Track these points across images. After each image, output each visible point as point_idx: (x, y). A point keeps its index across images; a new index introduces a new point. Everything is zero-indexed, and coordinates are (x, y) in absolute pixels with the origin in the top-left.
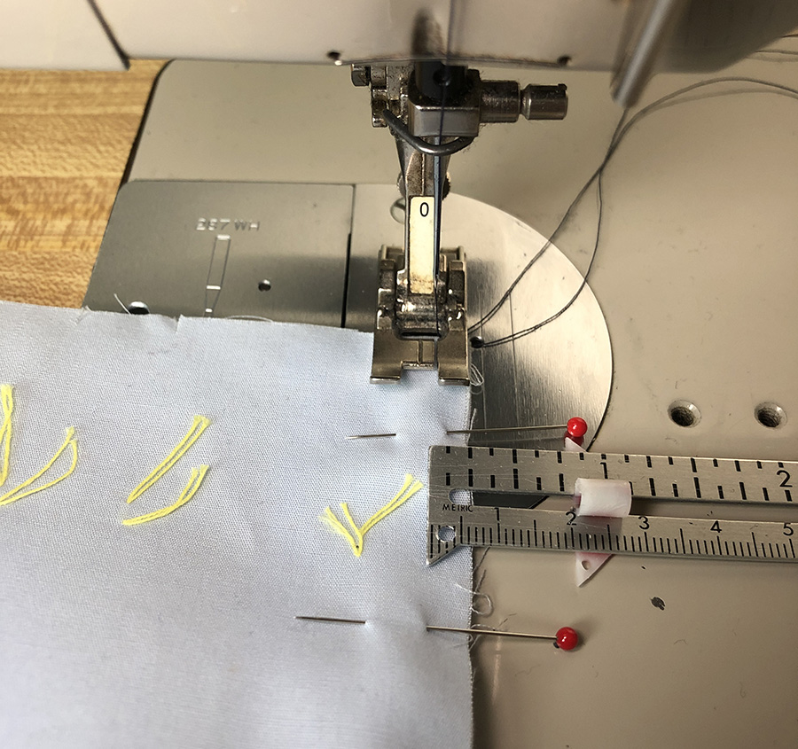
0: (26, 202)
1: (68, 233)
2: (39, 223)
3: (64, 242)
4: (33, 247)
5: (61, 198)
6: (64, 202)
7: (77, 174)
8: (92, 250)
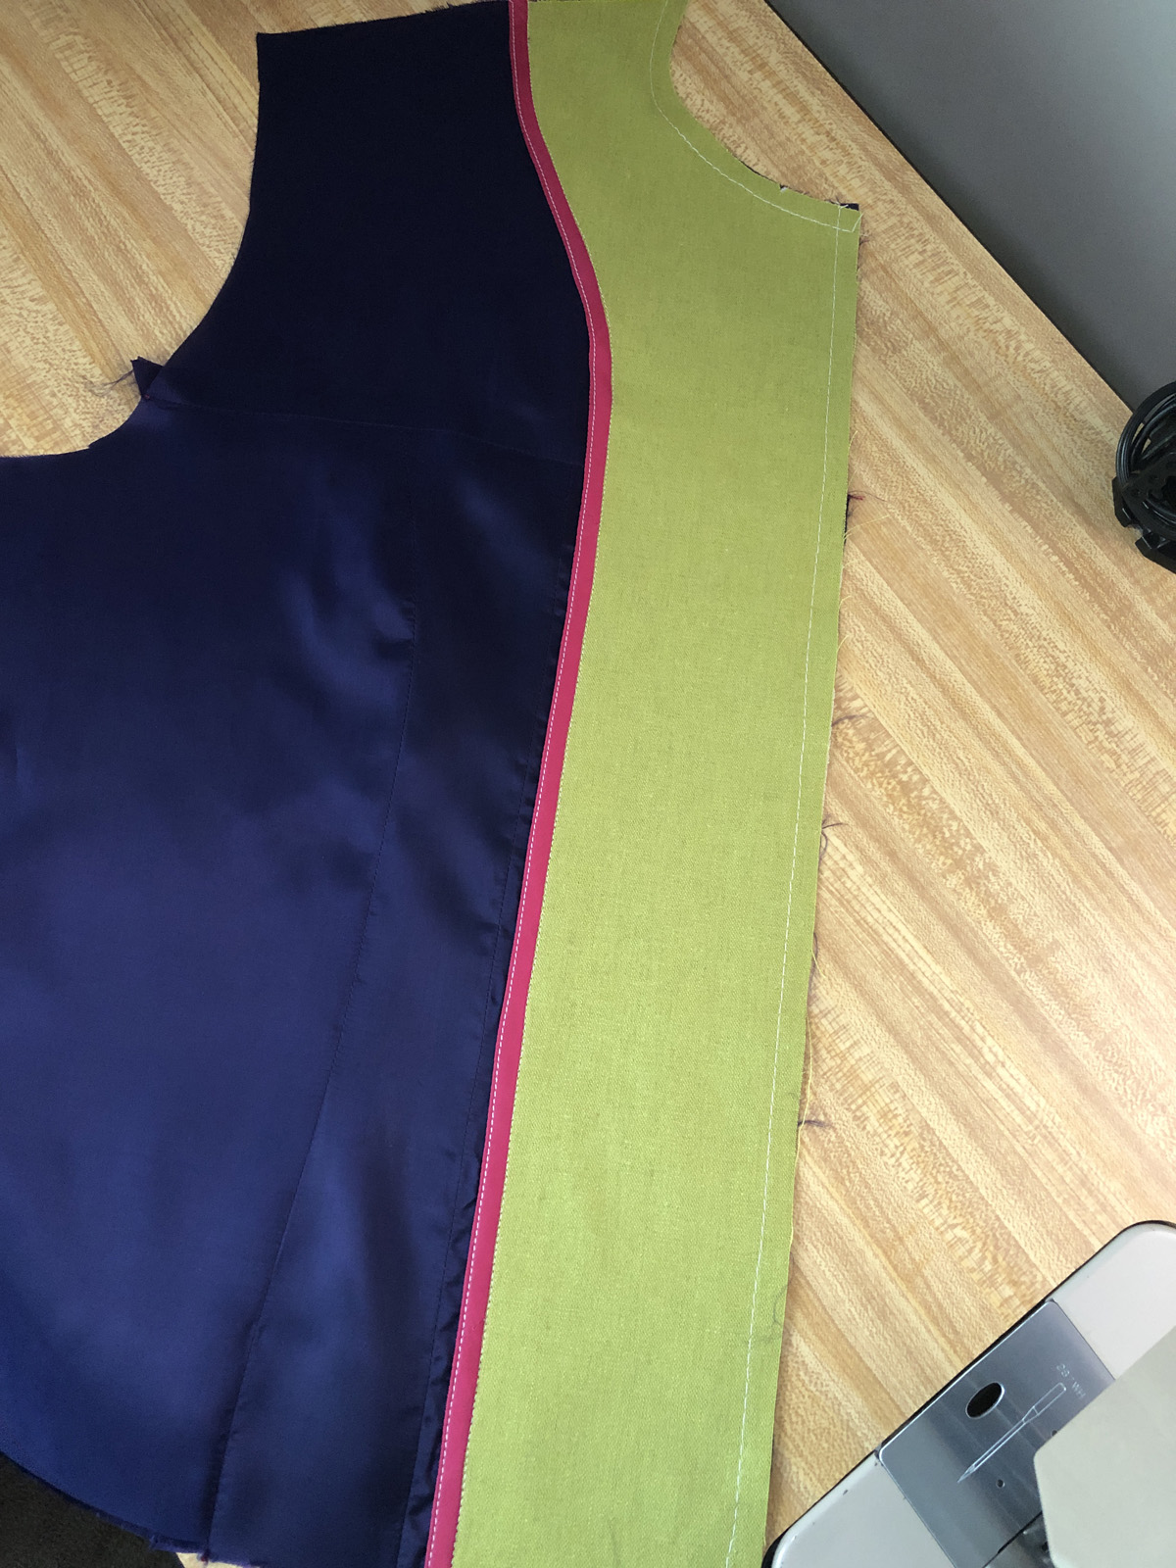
0: (1004, 1259)
1: (1006, 1301)
2: (1000, 1280)
3: (1002, 1305)
4: (987, 1293)
5: (1020, 1272)
6: (1019, 1278)
7: (1038, 1263)
8: (1008, 1323)
